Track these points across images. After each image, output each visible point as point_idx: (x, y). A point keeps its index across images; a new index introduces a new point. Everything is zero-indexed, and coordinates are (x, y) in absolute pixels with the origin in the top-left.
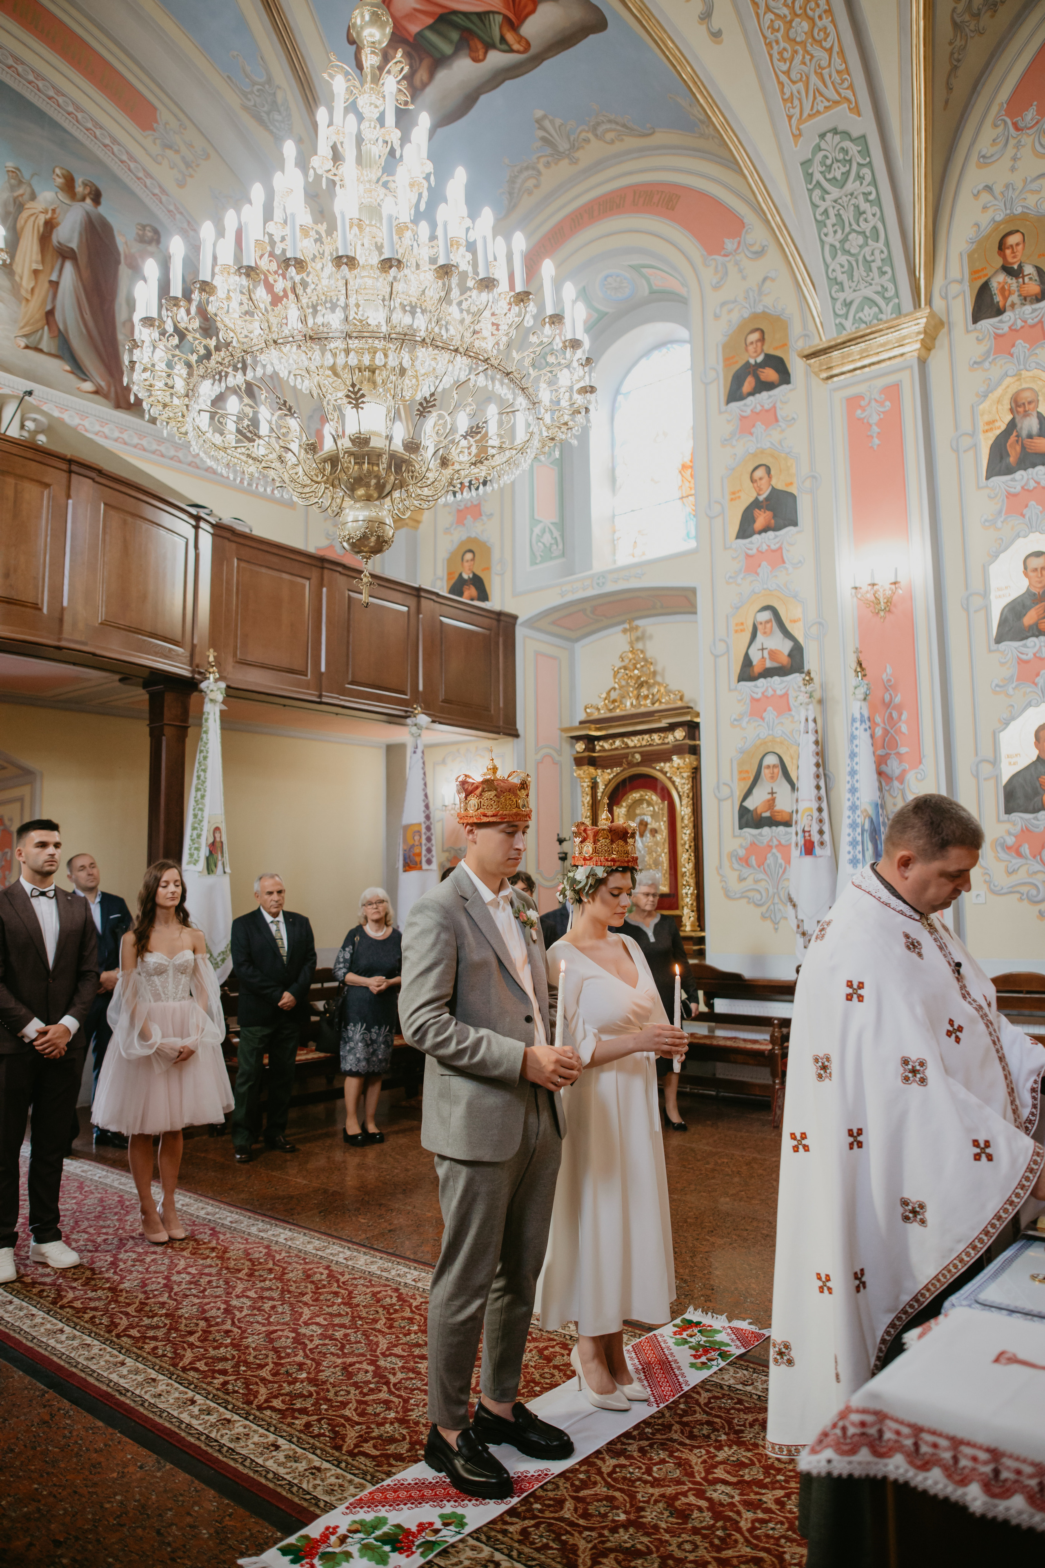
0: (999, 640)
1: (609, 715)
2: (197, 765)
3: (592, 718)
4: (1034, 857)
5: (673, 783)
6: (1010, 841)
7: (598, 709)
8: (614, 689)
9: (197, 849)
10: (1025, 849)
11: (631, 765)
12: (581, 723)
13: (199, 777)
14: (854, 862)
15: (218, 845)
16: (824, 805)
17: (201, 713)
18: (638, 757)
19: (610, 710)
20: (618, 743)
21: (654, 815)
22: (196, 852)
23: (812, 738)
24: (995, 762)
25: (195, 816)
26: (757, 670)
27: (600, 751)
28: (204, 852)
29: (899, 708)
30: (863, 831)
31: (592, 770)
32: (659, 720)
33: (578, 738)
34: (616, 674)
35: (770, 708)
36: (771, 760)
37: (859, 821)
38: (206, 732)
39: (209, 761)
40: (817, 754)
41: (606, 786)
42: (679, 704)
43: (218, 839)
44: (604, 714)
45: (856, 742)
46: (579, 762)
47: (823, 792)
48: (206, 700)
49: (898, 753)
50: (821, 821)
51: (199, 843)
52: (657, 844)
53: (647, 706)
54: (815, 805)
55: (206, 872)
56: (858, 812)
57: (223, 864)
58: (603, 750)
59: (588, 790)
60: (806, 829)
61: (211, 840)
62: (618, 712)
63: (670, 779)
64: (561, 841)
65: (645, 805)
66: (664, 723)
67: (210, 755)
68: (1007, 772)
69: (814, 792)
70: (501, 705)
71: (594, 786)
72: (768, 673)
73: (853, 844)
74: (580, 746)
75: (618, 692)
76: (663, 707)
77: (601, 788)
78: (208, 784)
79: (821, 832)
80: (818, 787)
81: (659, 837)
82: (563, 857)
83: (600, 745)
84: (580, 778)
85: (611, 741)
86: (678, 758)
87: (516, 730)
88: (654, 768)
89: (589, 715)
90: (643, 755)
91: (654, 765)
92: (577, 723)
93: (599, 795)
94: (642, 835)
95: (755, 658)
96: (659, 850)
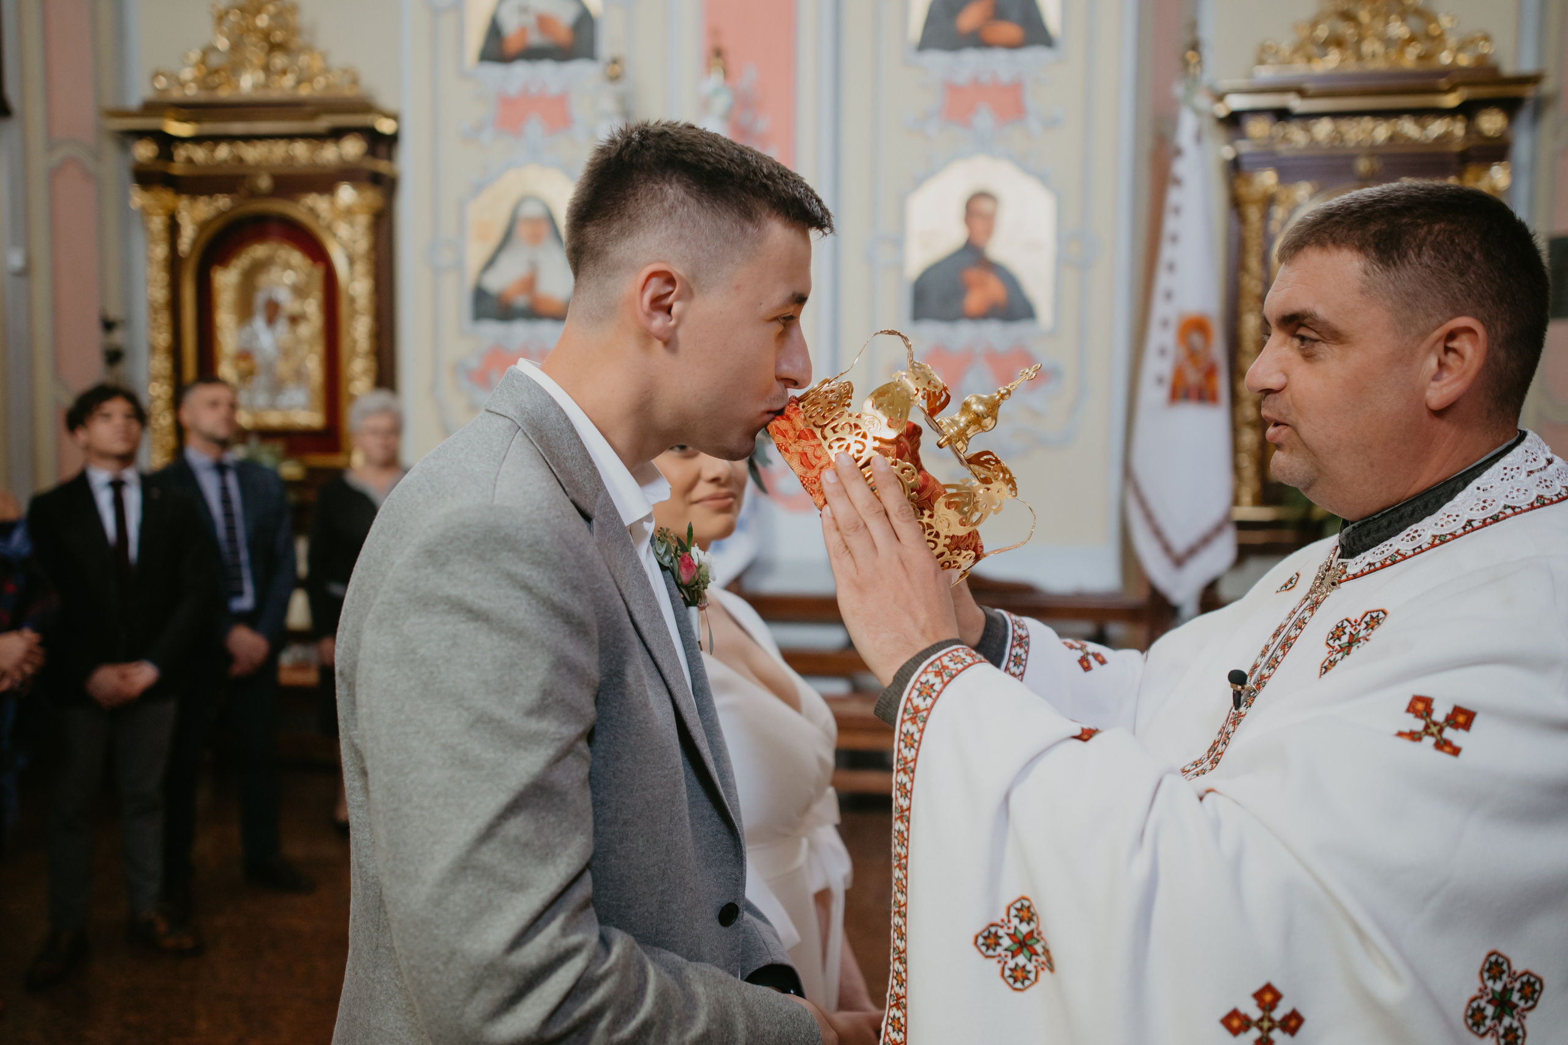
0: (923, 46)
1: (204, 96)
3: (167, 98)
5: (334, 234)
7: (182, 83)
8: (217, 48)
11: (255, 194)
12: (146, 105)
18: (265, 182)
19: (207, 88)
20: (223, 152)
24: (898, 242)
26: (512, 44)
27: (183, 164)
31: (168, 197)
32: (313, 116)
33: (140, 135)
34: (221, 18)
35: (536, 118)
36: (533, 211)
41: (198, 229)
42: (350, 92)
44: (192, 92)
46: (144, 178)
52: (298, 341)
53: (285, 86)
58: (190, 161)
59: (161, 236)
62: (224, 94)
64: (108, 326)
65: (276, 270)
66: (323, 123)
68: (916, 261)
71: (173, 228)
72: (532, 54)
74: (145, 151)
75: (223, 55)
76: (317, 94)
77: (187, 233)
81: (303, 330)
82: (114, 357)
83: (181, 153)
84: (143, 211)
85: (208, 144)
86: (354, 187)
87: (4, 100)
88: (297, 204)
89: (159, 90)
90: (274, 177)
91: (297, 196)
92: (134, 104)
93: (183, 246)
94: (271, 320)
95: (511, 25)
96: (304, 350)
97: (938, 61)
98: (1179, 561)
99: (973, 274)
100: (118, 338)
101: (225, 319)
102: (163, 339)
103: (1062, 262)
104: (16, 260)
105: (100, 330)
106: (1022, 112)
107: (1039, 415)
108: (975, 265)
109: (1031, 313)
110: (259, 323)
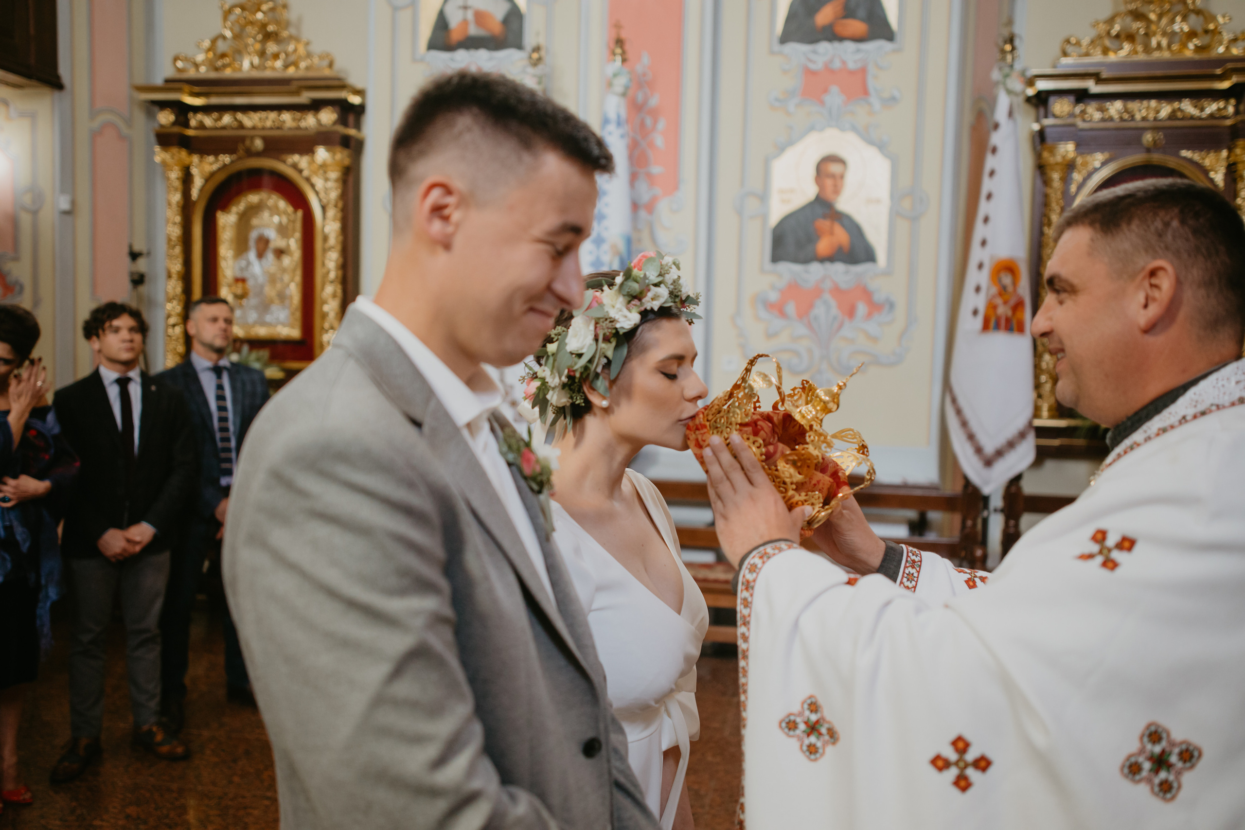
0: (785, 39)
1: (213, 75)
3: (185, 76)
4: (800, 318)
5: (313, 186)
6: (774, 296)
7: (196, 64)
8: (224, 37)
10: (791, 308)
11: (251, 153)
12: (167, 81)
18: (259, 144)
19: (215, 69)
20: (227, 119)
21: (282, 230)
24: (763, 197)
26: (456, 36)
27: (196, 128)
29: (655, 113)
31: (184, 154)
32: (297, 93)
33: (163, 105)
34: (227, 13)
41: (207, 180)
42: (326, 73)
44: (204, 72)
46: (165, 139)
49: (648, 175)
52: (284, 270)
53: (276, 68)
58: (201, 126)
59: (177, 184)
62: (228, 73)
63: (308, 179)
64: (134, 256)
66: (305, 97)
68: (777, 211)
70: (32, 31)
71: (187, 179)
72: (471, 43)
74: (166, 118)
75: (228, 42)
76: (301, 73)
77: (198, 182)
81: (286, 261)
82: (138, 280)
83: (196, 119)
84: (164, 164)
85: (215, 115)
86: (328, 150)
87: (58, 77)
88: (284, 162)
89: (179, 70)
90: (266, 140)
91: (284, 157)
92: (159, 81)
93: (195, 193)
94: (260, 255)
95: (455, 19)
96: (286, 278)
97: (797, 50)
98: (988, 463)
99: (824, 224)
100: (142, 265)
101: (225, 251)
102: (177, 267)
103: (895, 214)
104: (64, 204)
105: (127, 259)
106: (866, 92)
107: (874, 339)
108: (825, 217)
109: (869, 256)
110: (252, 255)
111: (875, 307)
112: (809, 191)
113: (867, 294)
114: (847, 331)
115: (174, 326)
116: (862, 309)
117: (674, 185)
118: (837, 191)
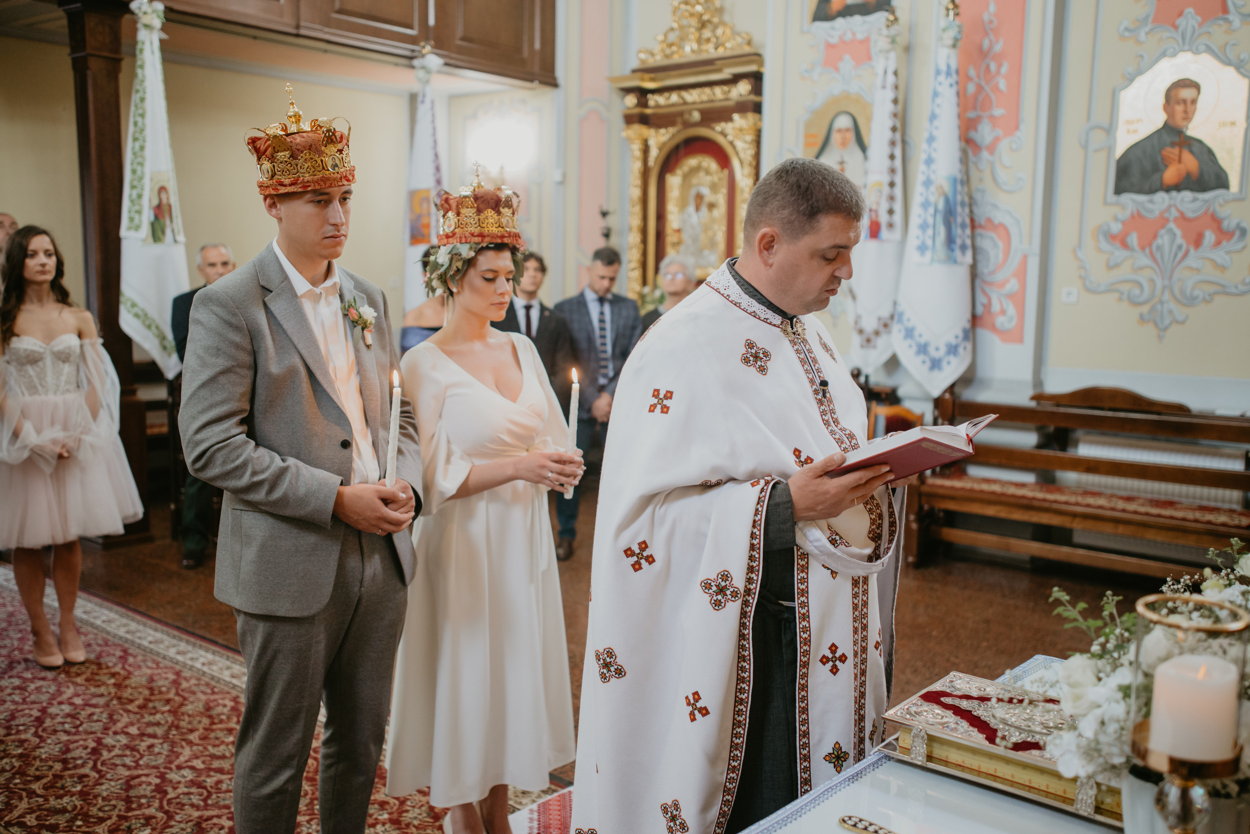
1: (665, 62)
2: (133, 109)
3: (645, 66)
4: (1143, 248)
5: (734, 147)
6: (1116, 228)
7: (652, 55)
8: (672, 29)
9: (139, 212)
10: (1133, 239)
11: (687, 125)
12: (634, 71)
13: (136, 124)
14: (922, 249)
15: (166, 208)
16: (898, 179)
17: (134, 42)
18: (696, 116)
19: (667, 56)
20: (674, 97)
21: (714, 188)
22: (137, 217)
23: (890, 94)
24: (1110, 129)
25: (134, 172)
26: (836, 7)
27: (653, 107)
28: (147, 216)
29: (999, 59)
30: (936, 210)
31: (643, 129)
32: (722, 70)
33: (627, 91)
34: (675, 10)
35: (847, 57)
36: (843, 122)
37: (932, 199)
38: (142, 67)
39: (148, 104)
40: (895, 115)
41: (660, 149)
42: (747, 49)
43: (164, 201)
44: (658, 60)
45: (938, 100)
46: (629, 119)
47: (898, 163)
48: (139, 26)
49: (992, 118)
50: (892, 198)
51: (140, 205)
52: (713, 220)
53: (710, 51)
54: (886, 179)
55: (150, 239)
56: (932, 188)
57: (173, 231)
58: (658, 106)
59: (638, 154)
60: (874, 207)
61: (155, 202)
62: (676, 59)
63: (731, 143)
64: (604, 214)
65: (702, 174)
66: (726, 74)
67: (148, 97)
68: (1123, 142)
69: (887, 162)
70: (538, 46)
71: (646, 150)
72: (847, 11)
73: (924, 227)
74: (631, 100)
75: (677, 33)
76: (729, 53)
77: (654, 153)
78: (148, 132)
79: (891, 212)
80: (892, 157)
82: (607, 235)
83: (653, 99)
84: (629, 140)
85: (666, 94)
86: (741, 117)
87: (554, 78)
88: (713, 129)
89: (643, 61)
90: (703, 112)
91: (714, 125)
92: (627, 71)
93: (651, 162)
94: (698, 208)
96: (716, 227)
99: (1172, 152)
100: (611, 221)
101: (672, 208)
102: (636, 222)
104: (558, 177)
105: (598, 217)
106: (1225, 10)
107: (1223, 268)
108: (1173, 144)
109: (1221, 181)
110: (691, 209)
111: (1223, 234)
112: (1157, 119)
113: (1216, 222)
114: (1193, 260)
115: (634, 269)
116: (1209, 237)
117: (1014, 124)
118: (1188, 117)
